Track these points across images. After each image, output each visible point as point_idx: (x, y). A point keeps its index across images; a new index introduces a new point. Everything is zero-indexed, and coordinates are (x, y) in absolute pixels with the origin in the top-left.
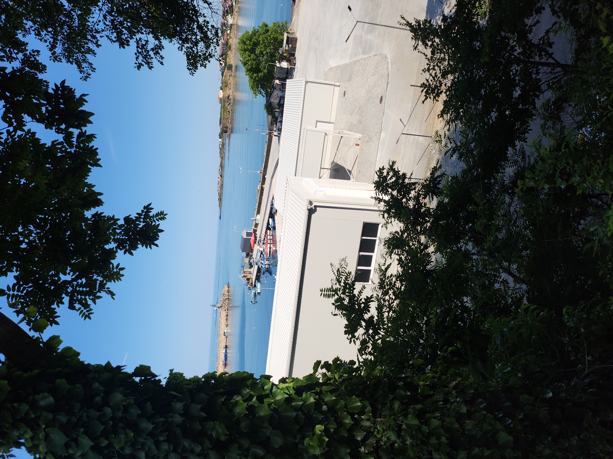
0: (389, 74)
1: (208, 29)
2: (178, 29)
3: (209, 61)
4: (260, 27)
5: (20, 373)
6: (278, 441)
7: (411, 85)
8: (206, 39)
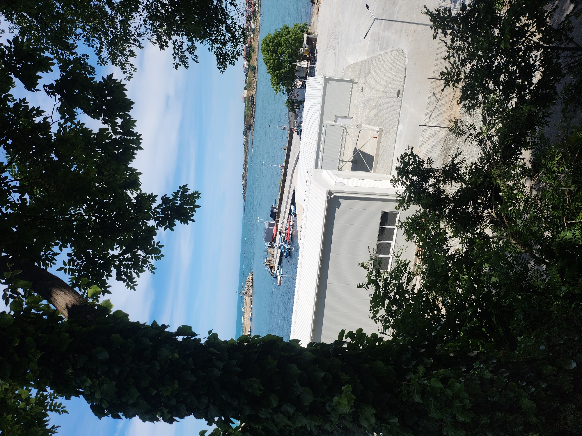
0: (406, 68)
1: (236, 29)
2: (208, 30)
3: (237, 59)
4: (282, 30)
5: (80, 327)
6: (308, 399)
7: (428, 78)
8: (234, 39)
